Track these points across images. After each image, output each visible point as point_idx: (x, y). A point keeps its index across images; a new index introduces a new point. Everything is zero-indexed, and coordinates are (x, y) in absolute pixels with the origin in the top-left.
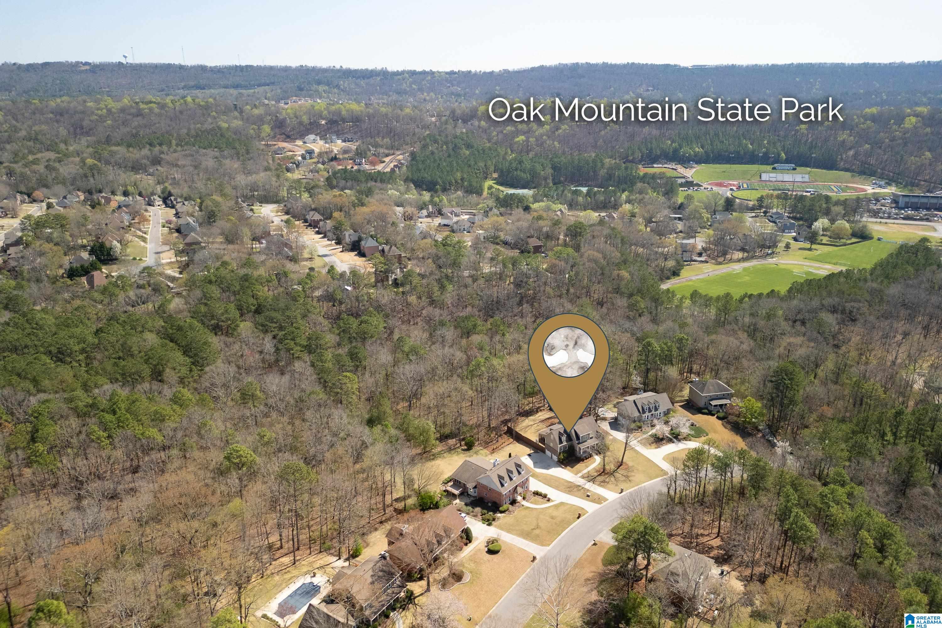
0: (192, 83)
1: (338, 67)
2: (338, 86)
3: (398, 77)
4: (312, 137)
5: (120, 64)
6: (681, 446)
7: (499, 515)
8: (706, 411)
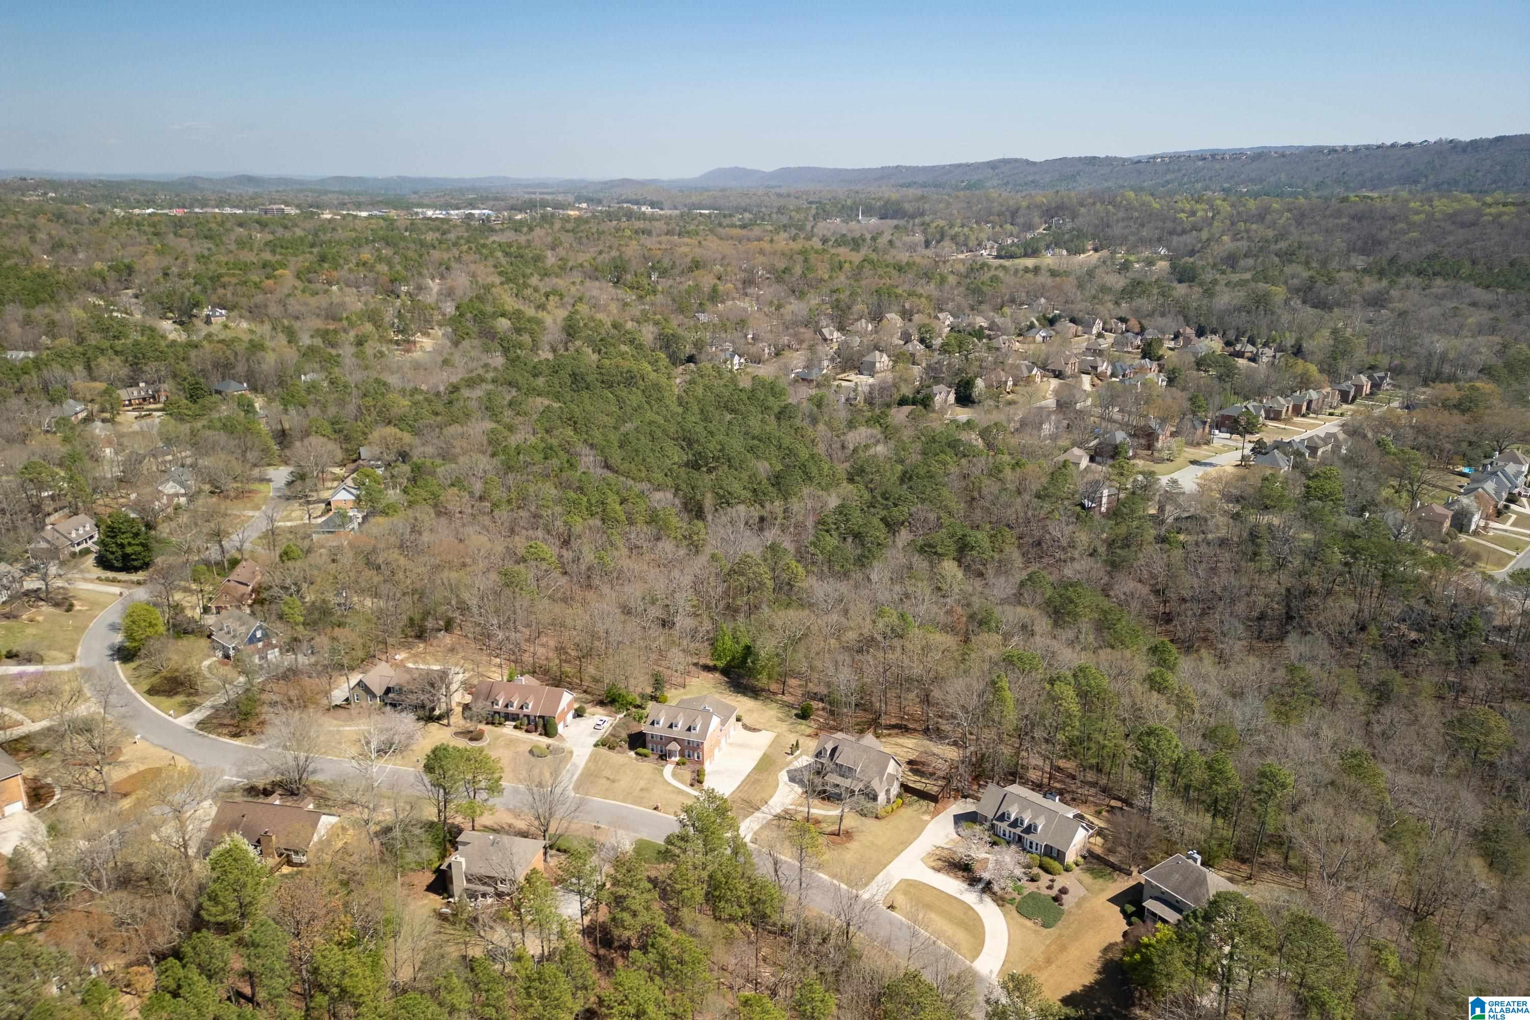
6: (971, 897)
7: (632, 753)
8: (1130, 909)
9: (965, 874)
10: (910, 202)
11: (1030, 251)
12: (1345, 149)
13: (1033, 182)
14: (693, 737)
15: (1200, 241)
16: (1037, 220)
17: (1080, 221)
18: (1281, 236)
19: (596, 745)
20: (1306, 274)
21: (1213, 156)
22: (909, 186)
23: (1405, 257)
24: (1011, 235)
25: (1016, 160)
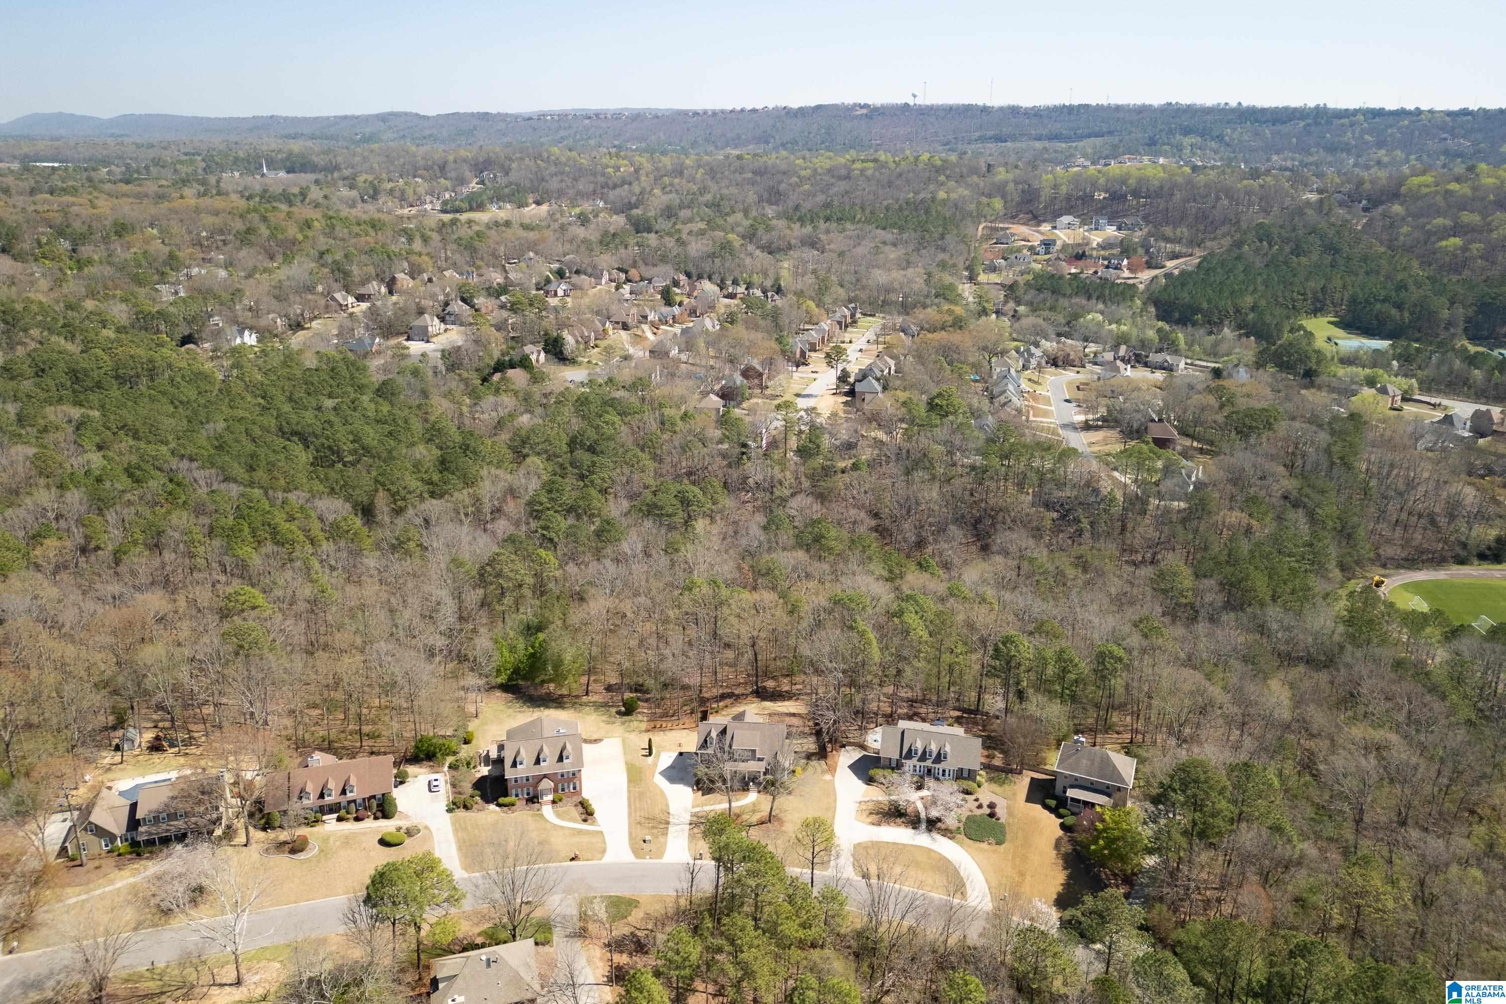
0: (990, 133)
1: (1233, 104)
2: (1220, 138)
3: (1342, 121)
4: (1066, 219)
5: (906, 105)
6: (921, 839)
7: (492, 807)
8: (1052, 803)
9: (903, 819)
10: (318, 155)
11: (475, 205)
12: (705, 112)
13: (431, 136)
14: (568, 766)
15: (634, 194)
16: (468, 174)
17: (513, 176)
18: (703, 190)
19: (450, 811)
20: (747, 223)
21: (597, 115)
22: (295, 137)
23: (807, 205)
24: (447, 190)
25: (406, 114)
